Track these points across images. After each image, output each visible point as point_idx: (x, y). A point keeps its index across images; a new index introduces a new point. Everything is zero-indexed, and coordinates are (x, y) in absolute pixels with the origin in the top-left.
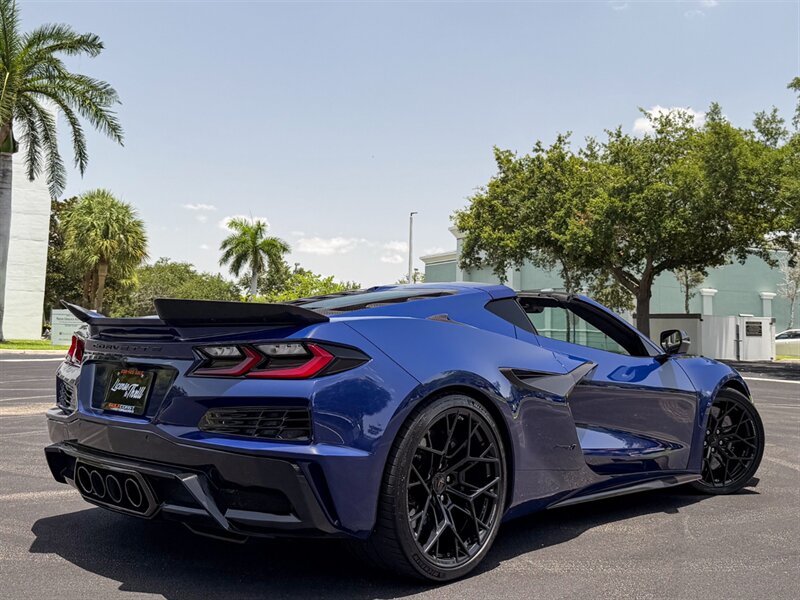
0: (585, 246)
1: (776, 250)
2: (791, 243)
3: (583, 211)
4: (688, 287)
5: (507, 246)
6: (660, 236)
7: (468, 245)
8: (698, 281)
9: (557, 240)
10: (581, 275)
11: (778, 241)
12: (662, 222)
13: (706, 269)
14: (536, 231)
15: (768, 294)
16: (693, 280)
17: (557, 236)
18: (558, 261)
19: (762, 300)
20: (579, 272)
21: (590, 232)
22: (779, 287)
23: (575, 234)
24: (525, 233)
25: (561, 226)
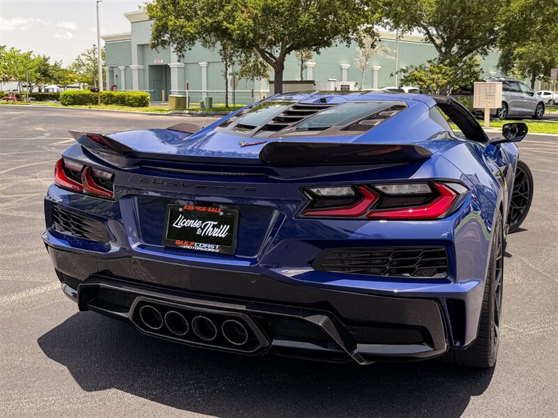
0: (248, 33)
1: (364, 37)
2: (373, 32)
3: (246, 7)
4: (302, 61)
5: (189, 32)
6: (298, 26)
7: (157, 30)
8: (309, 57)
9: (227, 28)
10: (234, 53)
11: (366, 31)
12: (299, 17)
13: (321, 50)
14: (210, 21)
15: (346, 65)
16: (306, 57)
17: (228, 25)
18: (219, 43)
19: (342, 69)
20: (232, 51)
21: (251, 22)
22: (356, 61)
23: (241, 25)
24: (202, 23)
25: (230, 17)
